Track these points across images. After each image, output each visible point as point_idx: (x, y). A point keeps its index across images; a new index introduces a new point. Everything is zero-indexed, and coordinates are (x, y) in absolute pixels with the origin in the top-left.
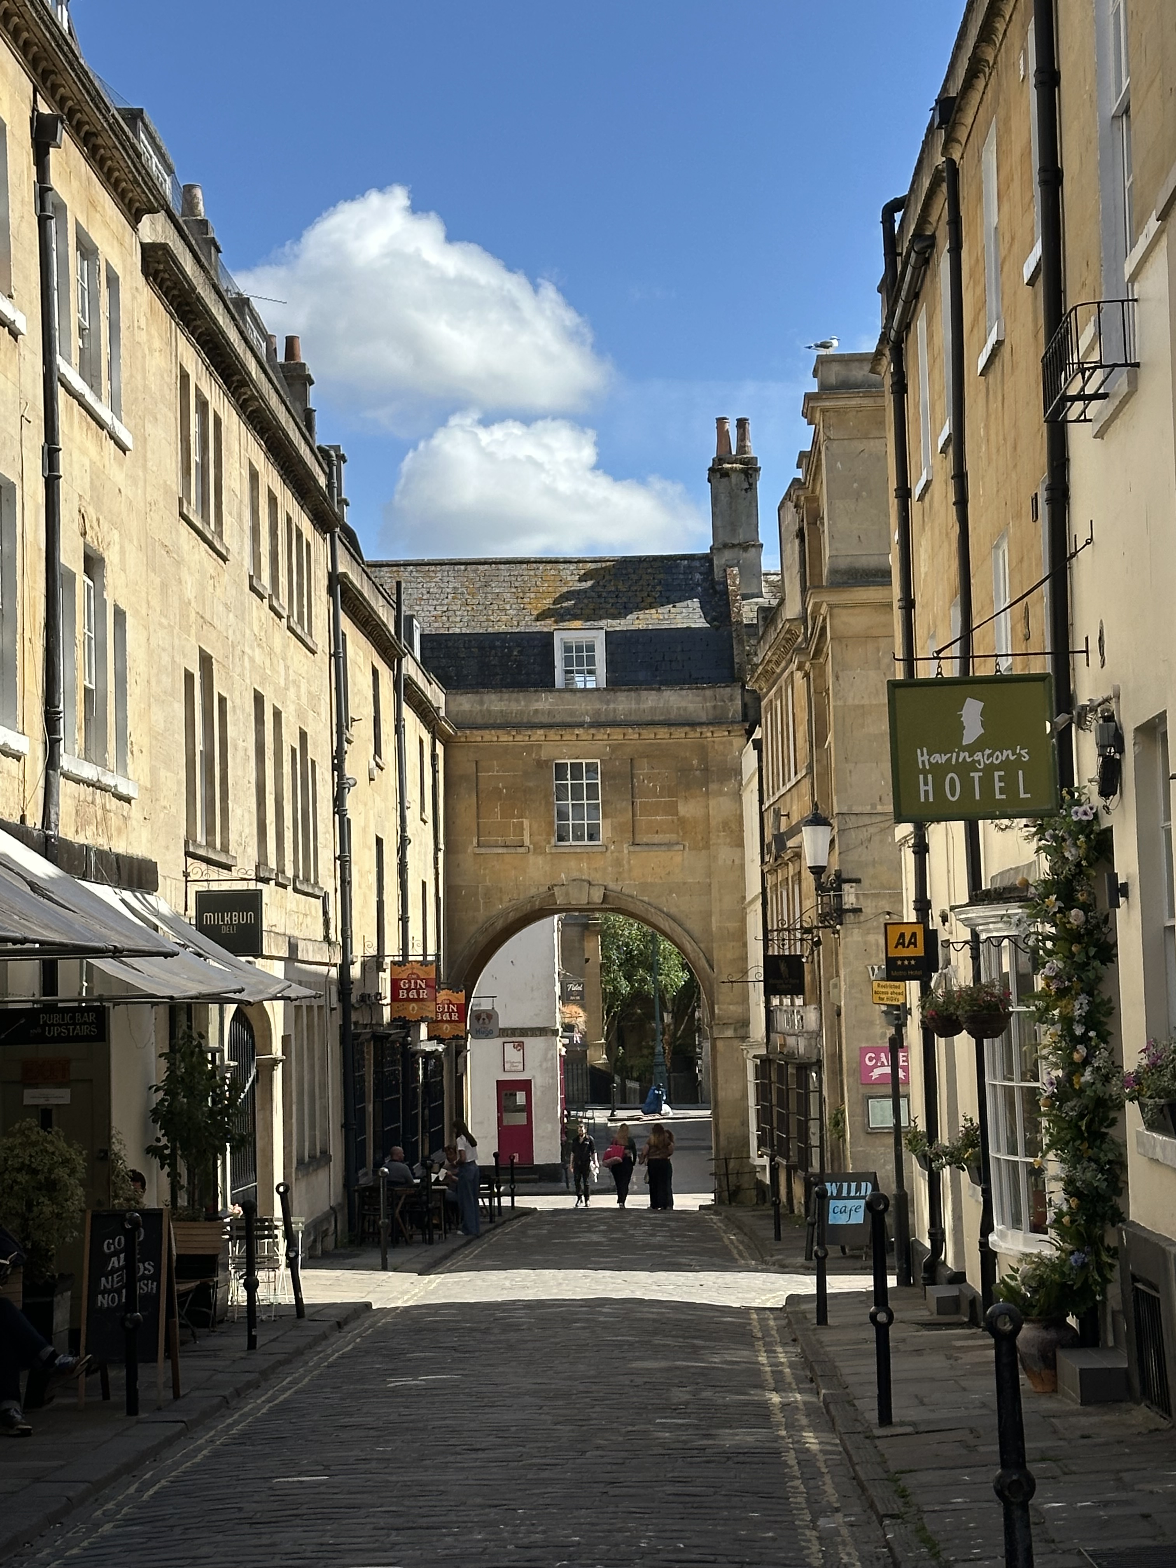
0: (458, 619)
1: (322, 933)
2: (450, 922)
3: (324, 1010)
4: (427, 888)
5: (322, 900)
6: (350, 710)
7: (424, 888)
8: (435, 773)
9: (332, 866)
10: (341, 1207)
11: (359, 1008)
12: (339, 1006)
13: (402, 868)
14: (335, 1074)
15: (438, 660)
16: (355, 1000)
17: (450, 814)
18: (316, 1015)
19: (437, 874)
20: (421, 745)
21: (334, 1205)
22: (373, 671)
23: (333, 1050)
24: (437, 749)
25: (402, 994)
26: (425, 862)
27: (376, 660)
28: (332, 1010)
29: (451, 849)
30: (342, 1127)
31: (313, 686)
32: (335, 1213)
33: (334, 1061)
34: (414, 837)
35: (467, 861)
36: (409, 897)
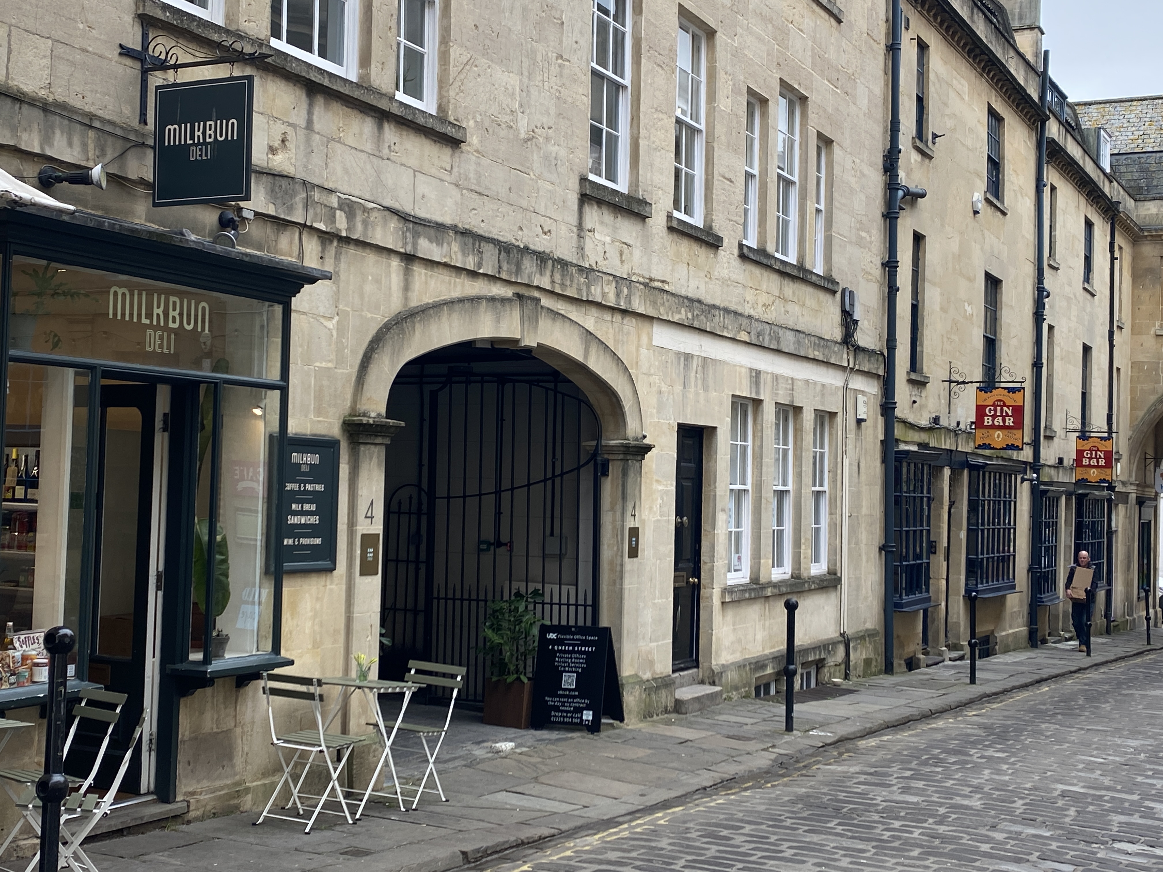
0: (1152, 140)
1: (837, 334)
2: (1133, 391)
3: (839, 418)
4: (1095, 353)
5: (838, 295)
6: (933, 126)
7: (1087, 349)
8: (1113, 259)
9: (877, 271)
10: (870, 634)
11: (930, 430)
12: (880, 420)
13: (1038, 317)
14: (864, 489)
15: (1131, 174)
16: (924, 422)
17: (1136, 302)
18: (808, 418)
19: (1112, 346)
20: (1089, 225)
21: (850, 632)
22: (992, 112)
23: (862, 465)
24: (1119, 240)
25: (988, 421)
26: (1090, 330)
27: (999, 107)
28: (859, 422)
29: (1136, 331)
30: (881, 549)
31: (832, 55)
32: (846, 641)
33: (863, 477)
34: (1068, 299)
35: (1149, 341)
36: (1057, 351)
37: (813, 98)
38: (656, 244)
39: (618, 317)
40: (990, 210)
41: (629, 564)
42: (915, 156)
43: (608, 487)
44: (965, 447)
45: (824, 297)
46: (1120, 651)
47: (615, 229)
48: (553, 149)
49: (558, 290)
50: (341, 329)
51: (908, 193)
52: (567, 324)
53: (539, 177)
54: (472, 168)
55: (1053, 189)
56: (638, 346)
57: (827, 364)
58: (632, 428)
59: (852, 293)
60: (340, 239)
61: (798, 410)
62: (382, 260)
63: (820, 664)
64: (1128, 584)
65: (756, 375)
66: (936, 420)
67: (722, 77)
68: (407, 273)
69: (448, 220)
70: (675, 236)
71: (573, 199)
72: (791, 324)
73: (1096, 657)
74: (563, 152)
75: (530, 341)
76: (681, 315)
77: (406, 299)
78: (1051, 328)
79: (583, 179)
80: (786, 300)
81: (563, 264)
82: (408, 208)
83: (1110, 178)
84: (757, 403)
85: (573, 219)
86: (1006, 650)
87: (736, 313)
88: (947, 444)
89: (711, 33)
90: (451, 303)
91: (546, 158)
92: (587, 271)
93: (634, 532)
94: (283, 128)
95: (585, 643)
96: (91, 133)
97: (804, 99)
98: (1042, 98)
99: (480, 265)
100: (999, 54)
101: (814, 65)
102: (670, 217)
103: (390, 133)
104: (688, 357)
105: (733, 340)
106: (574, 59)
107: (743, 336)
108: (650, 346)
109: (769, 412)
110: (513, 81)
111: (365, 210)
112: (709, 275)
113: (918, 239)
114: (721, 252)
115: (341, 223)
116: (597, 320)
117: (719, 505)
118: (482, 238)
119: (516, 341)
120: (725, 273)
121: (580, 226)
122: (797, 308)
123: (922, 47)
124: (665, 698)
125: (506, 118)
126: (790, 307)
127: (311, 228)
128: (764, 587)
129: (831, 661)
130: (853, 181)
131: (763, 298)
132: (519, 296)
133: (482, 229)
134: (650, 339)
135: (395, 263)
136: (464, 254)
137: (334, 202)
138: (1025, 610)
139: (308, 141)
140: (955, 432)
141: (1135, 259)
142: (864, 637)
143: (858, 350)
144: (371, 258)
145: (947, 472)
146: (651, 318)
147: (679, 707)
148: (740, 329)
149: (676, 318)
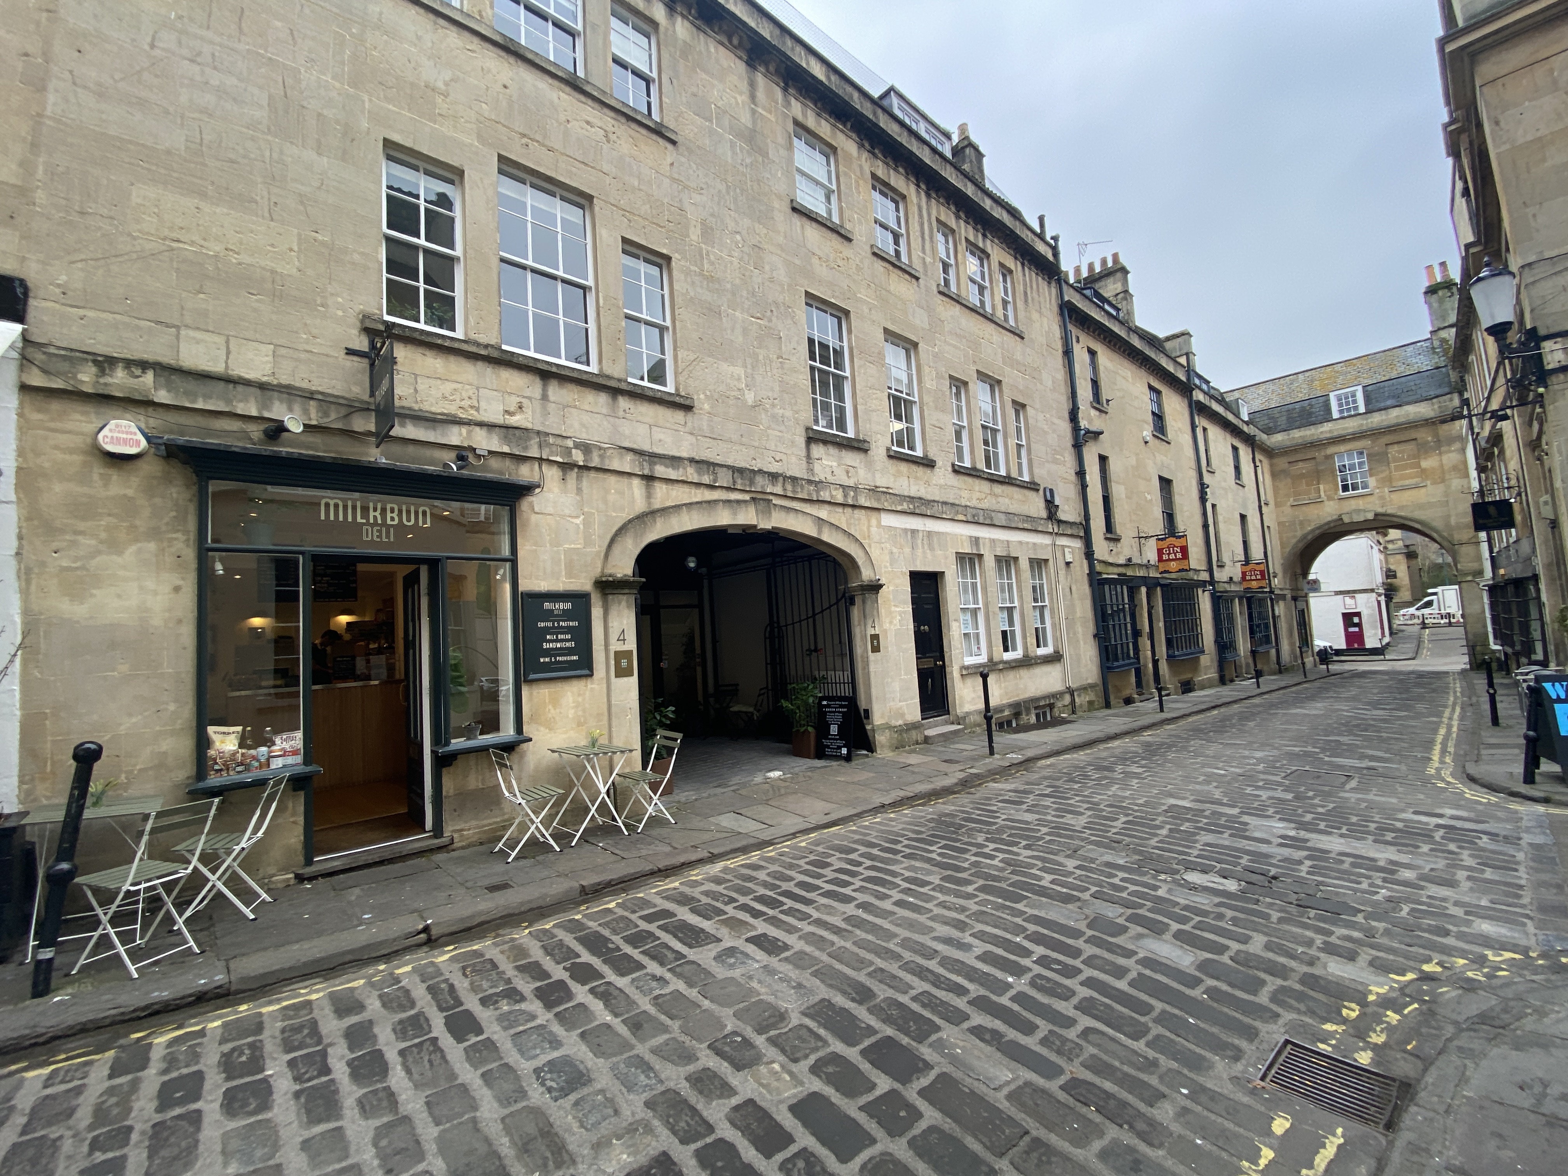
0: (1274, 401)
1: (1044, 514)
2: (1281, 538)
3: (1051, 563)
4: (1249, 518)
5: (1041, 492)
6: (1105, 395)
7: (1243, 517)
8: (1256, 467)
9: (1072, 477)
10: (1092, 686)
11: (1126, 565)
12: (1085, 562)
13: (1203, 499)
14: (1078, 603)
15: (1263, 421)
16: (1122, 561)
17: (1276, 490)
18: (1024, 564)
19: (1261, 514)
20: (1235, 449)
21: (1074, 686)
22: (1151, 388)
23: (1074, 588)
24: (1258, 456)
25: (1165, 557)
26: (1244, 505)
27: (1156, 384)
28: (1068, 564)
29: (1277, 505)
30: (1095, 636)
31: (1018, 356)
32: (1071, 692)
33: (1075, 595)
34: (1224, 489)
35: (1287, 510)
36: (1220, 518)
37: (1005, 381)
38: (878, 466)
39: (849, 510)
40: (1157, 441)
41: (872, 656)
42: (1093, 412)
43: (855, 612)
44: (1153, 574)
45: (1031, 494)
46: (1283, 684)
47: (840, 458)
48: (779, 411)
49: (790, 494)
50: (587, 524)
51: (1088, 432)
52: (800, 515)
53: (769, 428)
54: (705, 423)
55: (1205, 429)
56: (869, 526)
57: (1036, 531)
58: (867, 574)
59: (1051, 491)
60: (580, 467)
61: (1016, 559)
62: (625, 480)
63: (1051, 706)
64: (1292, 644)
65: (976, 541)
66: (1130, 560)
67: (926, 370)
68: (648, 488)
69: (685, 455)
70: (895, 462)
71: (801, 441)
72: (1003, 509)
73: (1263, 689)
74: (788, 413)
75: (766, 524)
76: (905, 506)
77: (649, 503)
78: (1214, 506)
79: (808, 429)
80: (996, 496)
81: (794, 479)
82: (646, 447)
83: (1247, 423)
84: (980, 556)
85: (803, 453)
86: (1203, 688)
87: (953, 504)
88: (1141, 573)
89: (915, 345)
90: (689, 505)
91: (774, 417)
92: (817, 483)
93: (875, 637)
94: (519, 399)
95: (841, 706)
96: (312, 403)
97: (999, 382)
98: (1188, 379)
99: (715, 481)
100: (1153, 356)
101: (1004, 363)
102: (888, 449)
103: (623, 403)
104: (914, 532)
105: (952, 520)
106: (794, 359)
107: (961, 517)
108: (879, 525)
109: (989, 562)
110: (739, 371)
111: (600, 448)
112: (927, 483)
113: (1103, 459)
114: (936, 470)
115: (578, 457)
116: (830, 512)
117: (951, 617)
118: (715, 465)
119: (755, 526)
120: (942, 482)
121: (808, 456)
122: (1007, 500)
123: (1092, 353)
124: (914, 735)
125: (736, 393)
126: (1000, 499)
127: (548, 461)
128: (997, 664)
129: (1059, 704)
130: (1045, 427)
131: (977, 495)
132: (753, 499)
133: (719, 460)
134: (879, 522)
135: (636, 482)
136: (699, 474)
137: (570, 443)
138: (1216, 664)
139: (544, 408)
140: (1147, 566)
141: (1271, 465)
142: (1084, 689)
143: (1060, 522)
144: (612, 479)
145: (1144, 590)
146: (878, 510)
147: (927, 740)
148: (957, 513)
149: (899, 508)
